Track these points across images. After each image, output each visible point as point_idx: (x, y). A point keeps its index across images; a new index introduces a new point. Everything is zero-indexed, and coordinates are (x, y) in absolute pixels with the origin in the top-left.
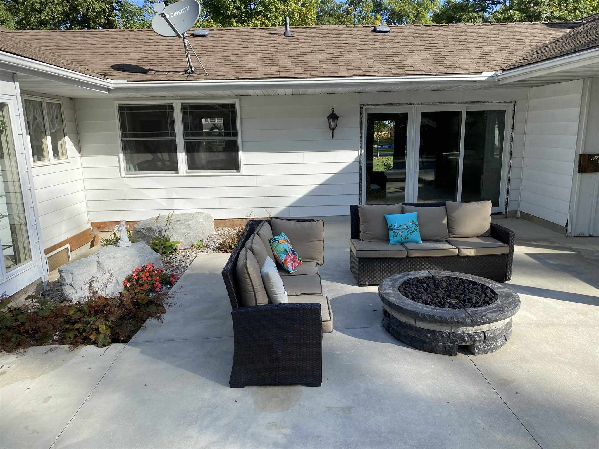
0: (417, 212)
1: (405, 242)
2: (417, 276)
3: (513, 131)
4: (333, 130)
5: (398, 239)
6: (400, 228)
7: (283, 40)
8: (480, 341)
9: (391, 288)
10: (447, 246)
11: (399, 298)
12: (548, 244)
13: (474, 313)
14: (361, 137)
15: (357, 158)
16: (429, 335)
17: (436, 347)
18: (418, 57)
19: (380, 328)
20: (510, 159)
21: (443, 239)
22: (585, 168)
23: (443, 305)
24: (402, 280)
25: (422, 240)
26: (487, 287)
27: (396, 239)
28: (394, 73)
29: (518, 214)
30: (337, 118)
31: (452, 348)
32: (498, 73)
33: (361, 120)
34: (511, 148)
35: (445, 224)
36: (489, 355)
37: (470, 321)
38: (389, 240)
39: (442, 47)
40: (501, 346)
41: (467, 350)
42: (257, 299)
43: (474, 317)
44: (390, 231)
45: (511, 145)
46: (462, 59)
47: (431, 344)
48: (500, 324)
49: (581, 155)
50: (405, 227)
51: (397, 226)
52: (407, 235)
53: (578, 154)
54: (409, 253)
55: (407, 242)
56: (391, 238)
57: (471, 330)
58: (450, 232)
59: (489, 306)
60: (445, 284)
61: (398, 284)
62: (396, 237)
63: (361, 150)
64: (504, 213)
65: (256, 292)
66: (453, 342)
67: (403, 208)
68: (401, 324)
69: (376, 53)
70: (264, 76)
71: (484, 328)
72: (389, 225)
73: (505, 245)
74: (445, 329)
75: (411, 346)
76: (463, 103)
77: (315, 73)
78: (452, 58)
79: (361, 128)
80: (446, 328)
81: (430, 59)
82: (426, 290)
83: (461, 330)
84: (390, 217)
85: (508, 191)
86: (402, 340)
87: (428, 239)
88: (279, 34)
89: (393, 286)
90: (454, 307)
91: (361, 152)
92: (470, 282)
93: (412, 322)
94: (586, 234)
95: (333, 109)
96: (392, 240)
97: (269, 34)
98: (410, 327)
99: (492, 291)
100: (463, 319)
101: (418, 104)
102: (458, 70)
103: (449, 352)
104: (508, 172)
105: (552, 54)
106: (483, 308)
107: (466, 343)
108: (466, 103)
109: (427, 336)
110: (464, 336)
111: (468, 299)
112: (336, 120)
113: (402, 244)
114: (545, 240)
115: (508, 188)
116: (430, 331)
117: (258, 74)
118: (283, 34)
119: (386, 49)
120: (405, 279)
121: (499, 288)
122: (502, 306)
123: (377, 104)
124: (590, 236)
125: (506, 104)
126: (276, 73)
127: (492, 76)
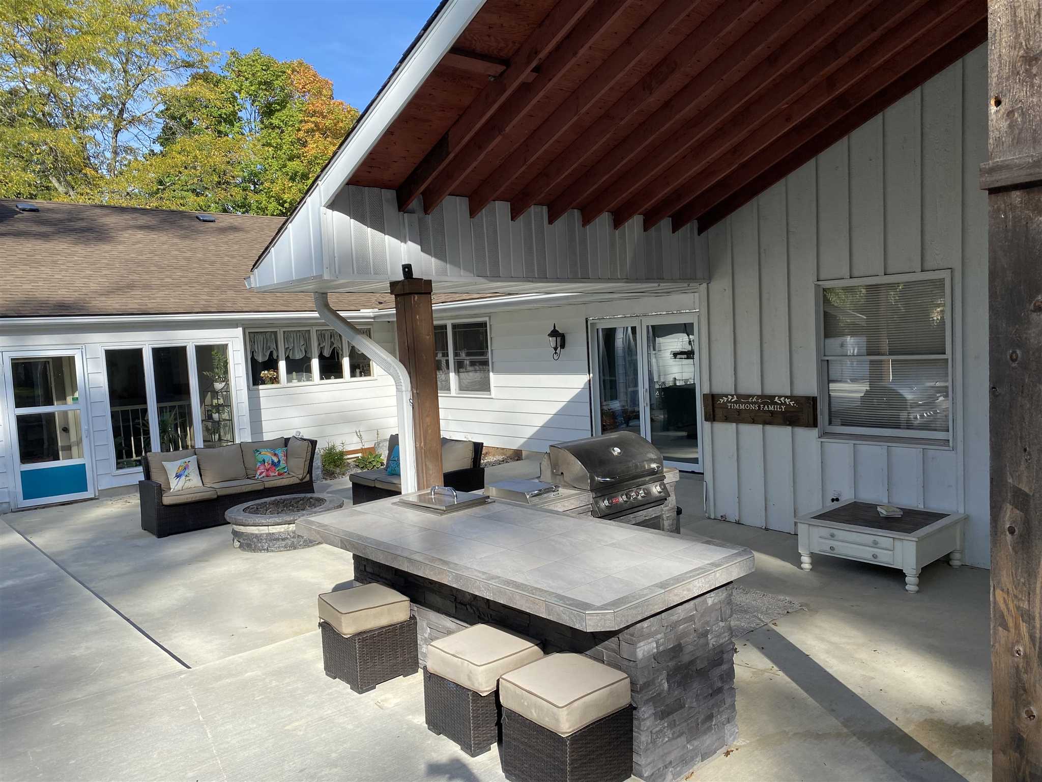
4: (555, 349)
14: (588, 357)
15: (586, 383)
22: (712, 415)
33: (588, 337)
49: (705, 395)
63: (589, 374)
79: (588, 348)
95: (554, 325)
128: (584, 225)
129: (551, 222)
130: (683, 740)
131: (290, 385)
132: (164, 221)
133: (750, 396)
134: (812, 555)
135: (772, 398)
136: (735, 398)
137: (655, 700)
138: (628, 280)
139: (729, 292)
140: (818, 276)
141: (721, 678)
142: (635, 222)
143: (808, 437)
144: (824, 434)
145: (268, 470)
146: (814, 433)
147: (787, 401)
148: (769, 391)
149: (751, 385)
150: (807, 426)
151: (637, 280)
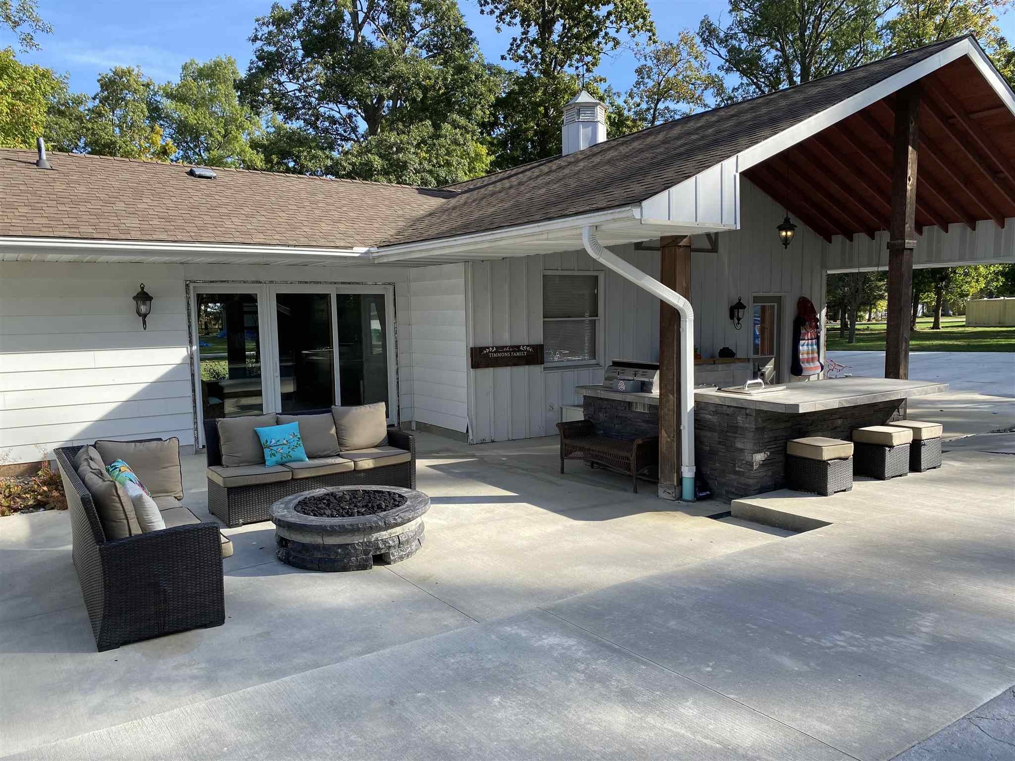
0: (297, 422)
1: (287, 462)
2: (311, 495)
3: (396, 320)
4: (144, 316)
5: (278, 458)
6: (278, 443)
7: (37, 174)
8: (394, 547)
9: (286, 510)
10: (340, 460)
11: (299, 517)
12: (451, 454)
13: (386, 516)
14: (190, 327)
15: (186, 357)
16: (340, 550)
17: (348, 563)
18: (266, 220)
19: (275, 563)
20: (397, 356)
21: (333, 454)
22: (478, 363)
23: (352, 515)
24: (296, 501)
25: (309, 458)
26: (394, 493)
27: (274, 459)
28: (237, 240)
29: (414, 426)
30: (150, 298)
31: (366, 560)
32: (372, 249)
33: (188, 303)
34: (396, 342)
35: (333, 434)
36: (405, 561)
37: (383, 523)
38: (265, 461)
39: (294, 207)
40: (416, 550)
41: (381, 559)
42: (131, 529)
43: (387, 519)
44: (265, 450)
45: (396, 338)
46: (325, 227)
47: (343, 560)
48: (412, 526)
49: (472, 349)
50: (285, 442)
51: (273, 441)
52: (289, 452)
53: (469, 348)
54: (294, 474)
55: (289, 462)
56: (267, 457)
57: (384, 535)
58: (340, 444)
59: (400, 508)
60: (348, 497)
61: (292, 505)
62: (275, 455)
63: (191, 346)
64: (396, 425)
65: (129, 519)
66: (366, 553)
67: (277, 418)
68: (305, 547)
69: (204, 209)
70: (25, 233)
71: (398, 530)
72: (263, 441)
73: (406, 451)
74: (357, 539)
75: (319, 570)
76: (331, 283)
77: (114, 233)
78: (312, 225)
79: (189, 315)
80: (357, 537)
81: (283, 224)
82: (328, 505)
83: (375, 536)
84: (261, 431)
85: (398, 396)
86: (308, 566)
87: (315, 455)
88: (25, 163)
89: (287, 508)
90: (363, 515)
91: (191, 349)
92: (375, 491)
93: (318, 540)
94: (488, 440)
95: (142, 286)
96: (268, 460)
97: (6, 161)
98: (316, 547)
99: (400, 496)
100: (376, 522)
101: (271, 282)
102: (322, 242)
103: (363, 566)
104: (395, 372)
105: (429, 233)
106: (394, 510)
107: (380, 552)
108: (335, 283)
109: (337, 553)
110: (378, 544)
111: (377, 505)
112: (148, 302)
113: (282, 465)
114: (447, 450)
115: (398, 392)
116: (340, 546)
117: (11, 228)
118: (34, 164)
119: (216, 203)
120: (299, 499)
121: (406, 492)
122: (412, 506)
123: (212, 280)
124: (493, 441)
125: (383, 286)
126: (46, 229)
127: (366, 253)
133: (504, 347)
135: (518, 347)
136: (494, 349)
144: (546, 368)
146: (541, 368)
147: (528, 348)
148: (517, 342)
149: (504, 339)
150: (538, 364)
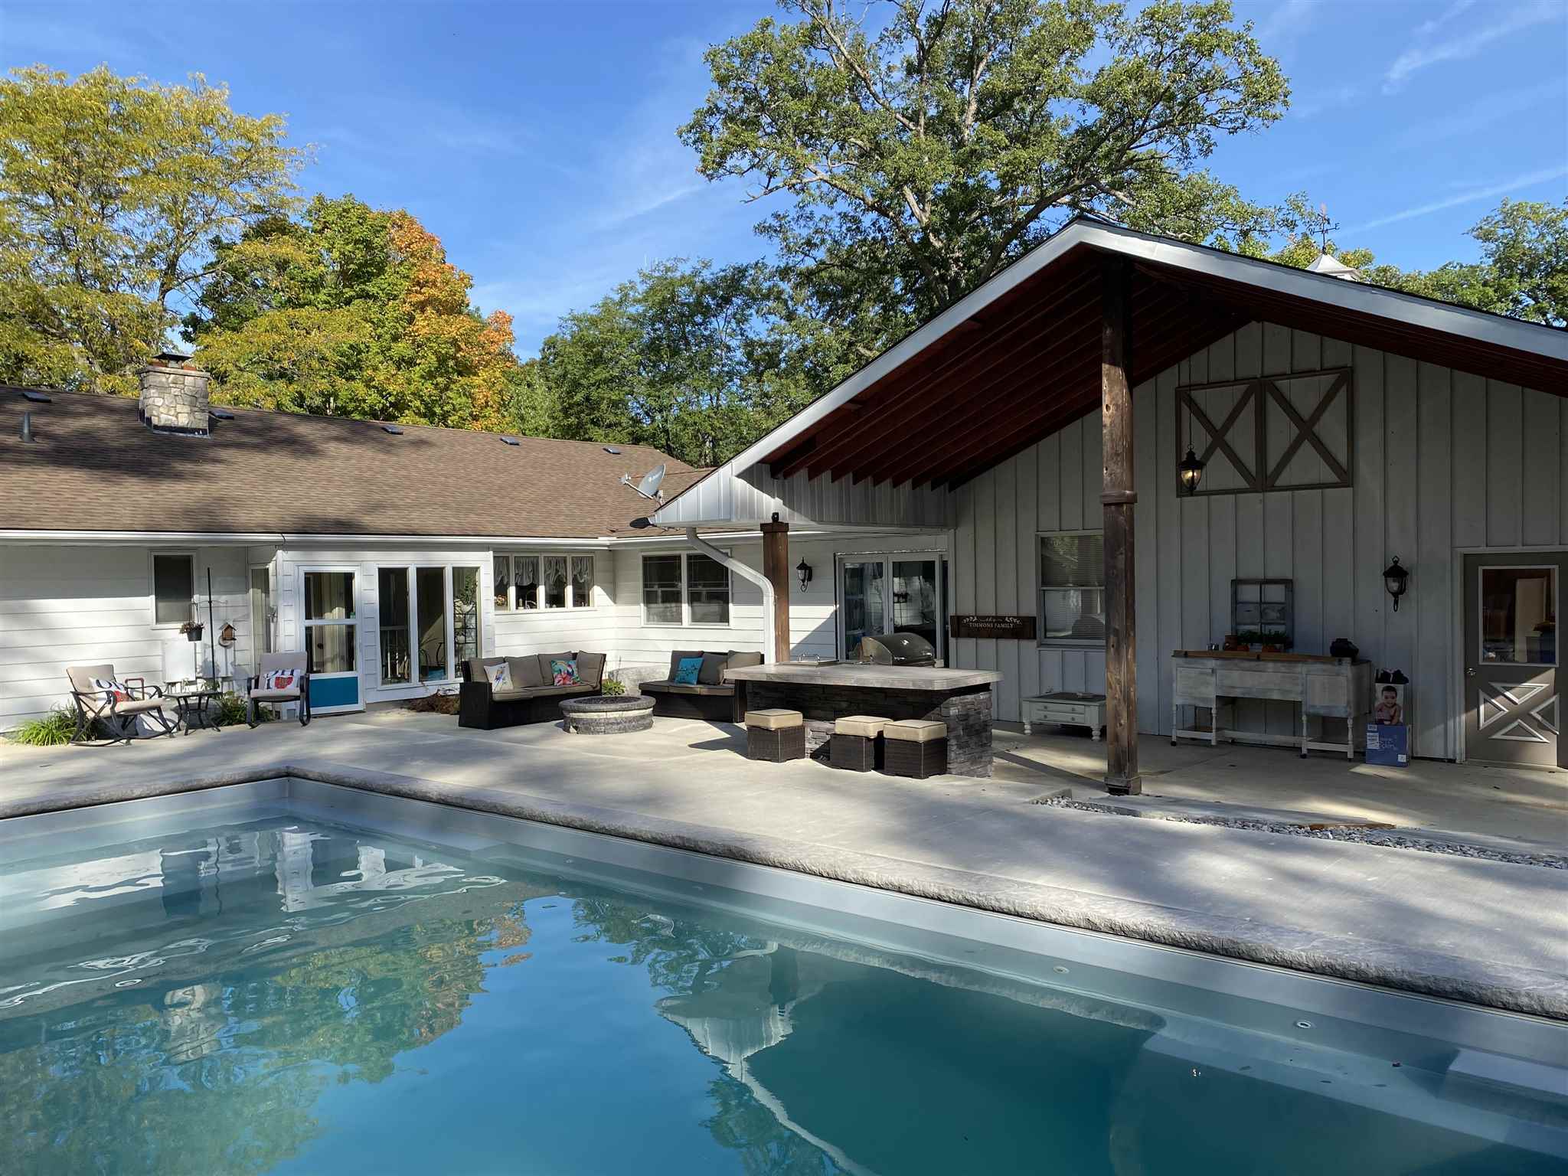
14: (836, 590)
15: (832, 614)
22: (958, 632)
33: (836, 571)
63: (836, 605)
79: (836, 580)
128: (875, 485)
129: (854, 483)
130: (968, 764)
131: (518, 611)
132: (354, 432)
133: (987, 617)
134: (1032, 724)
135: (1003, 618)
136: (976, 619)
137: (957, 737)
138: (901, 525)
139: (971, 536)
140: (1038, 527)
141: (986, 738)
142: (908, 484)
143: (1029, 646)
144: (1040, 645)
145: (564, 679)
146: (1034, 644)
147: (1015, 620)
148: (1001, 613)
149: (988, 609)
150: (1029, 638)
151: (908, 526)
